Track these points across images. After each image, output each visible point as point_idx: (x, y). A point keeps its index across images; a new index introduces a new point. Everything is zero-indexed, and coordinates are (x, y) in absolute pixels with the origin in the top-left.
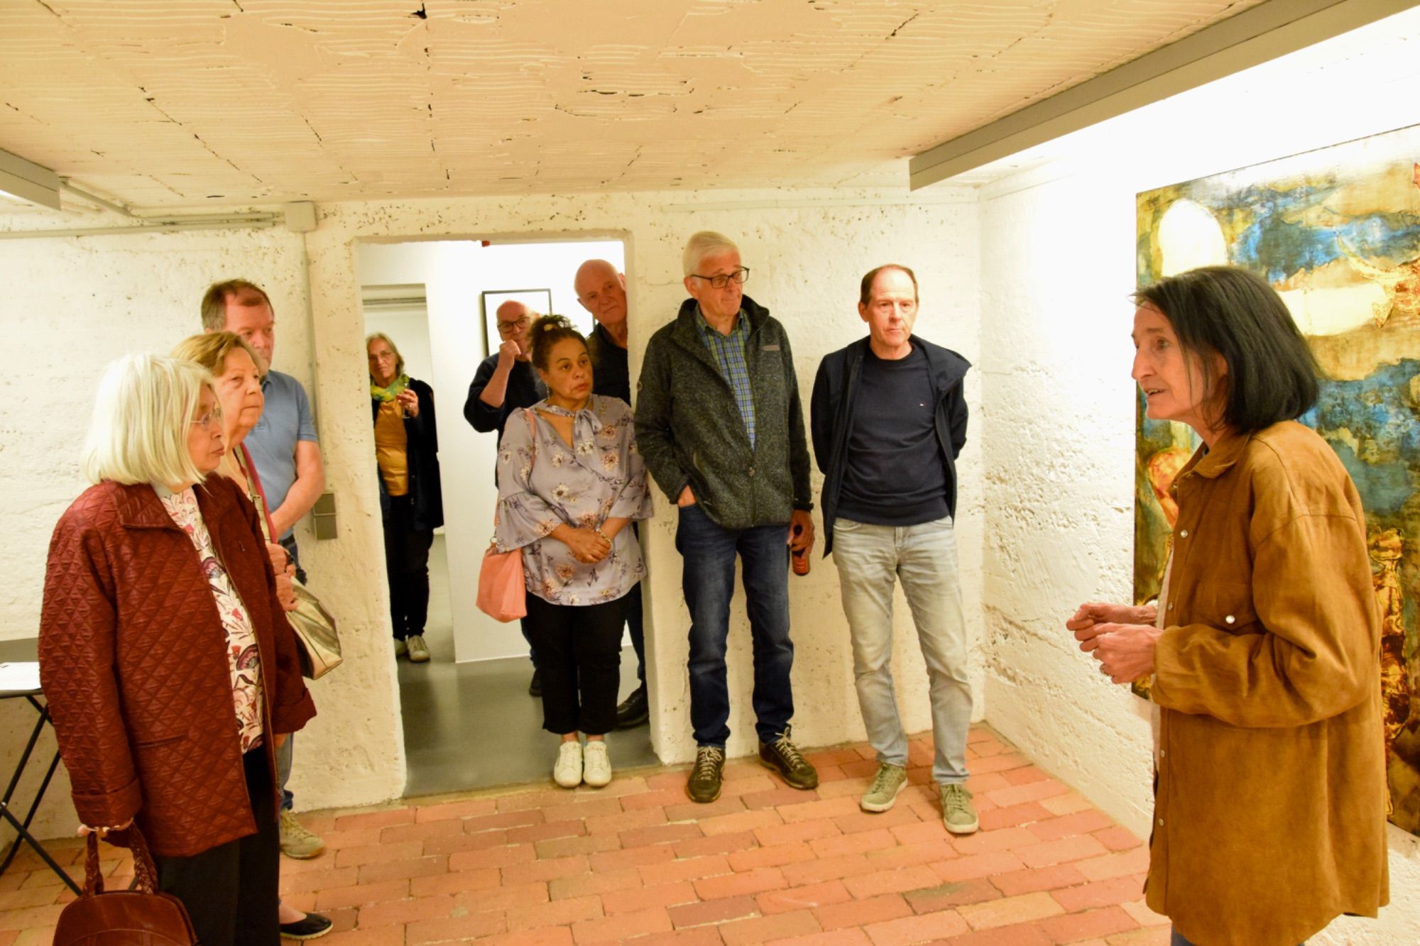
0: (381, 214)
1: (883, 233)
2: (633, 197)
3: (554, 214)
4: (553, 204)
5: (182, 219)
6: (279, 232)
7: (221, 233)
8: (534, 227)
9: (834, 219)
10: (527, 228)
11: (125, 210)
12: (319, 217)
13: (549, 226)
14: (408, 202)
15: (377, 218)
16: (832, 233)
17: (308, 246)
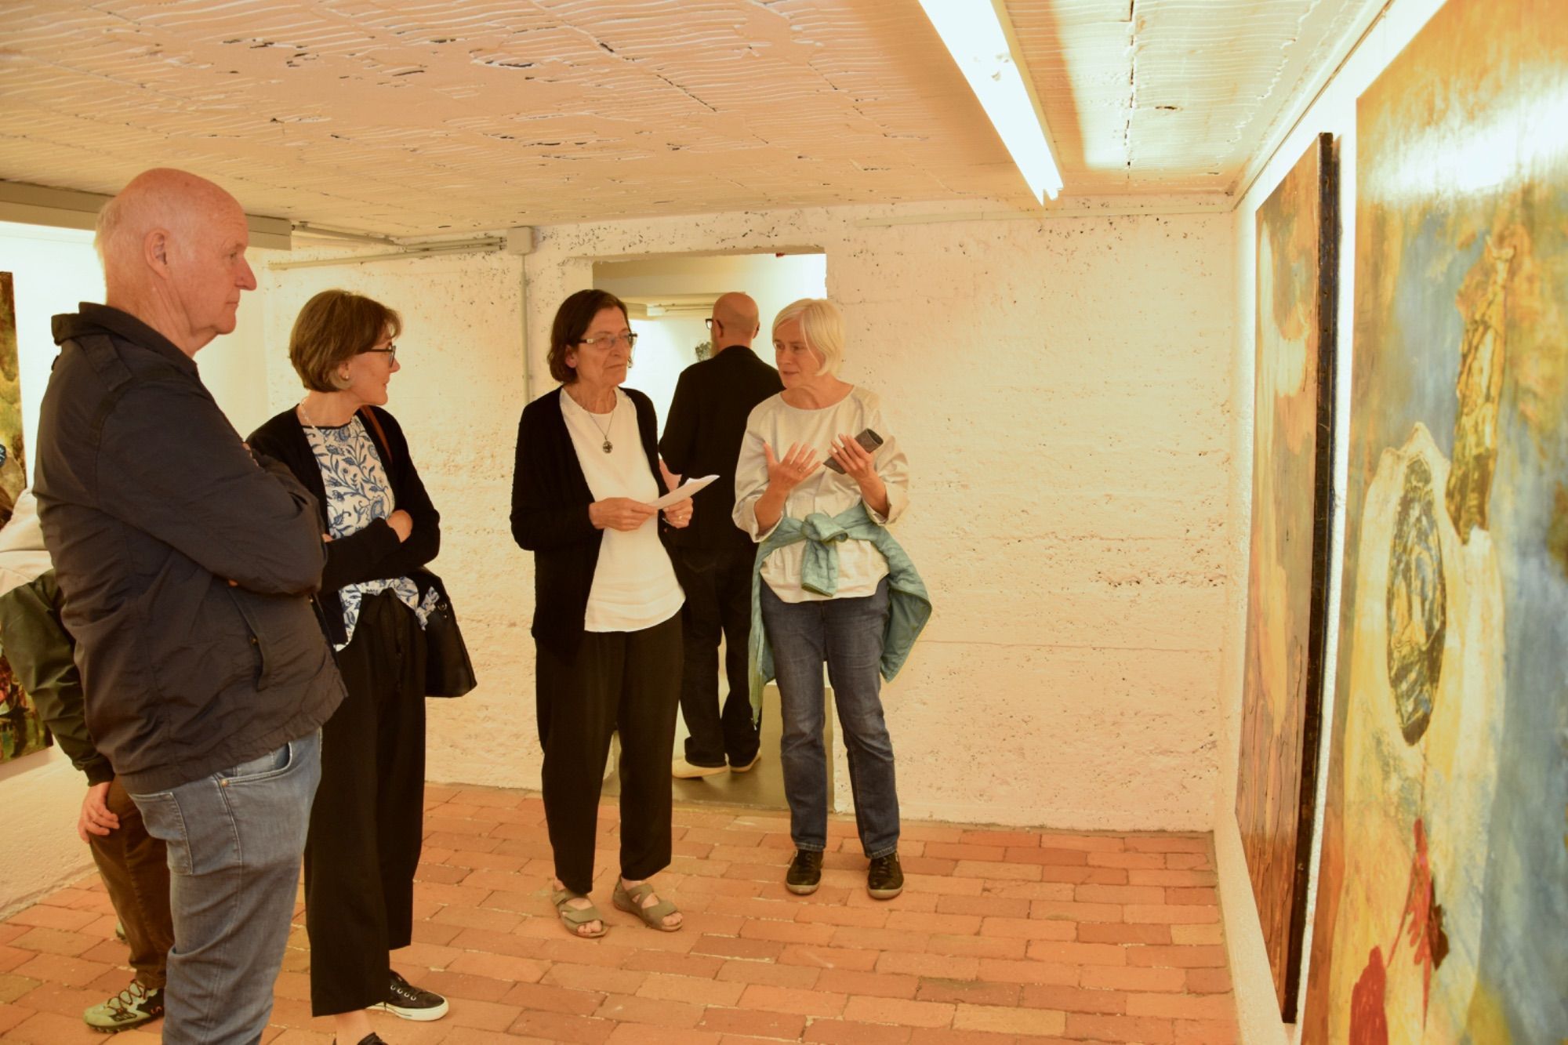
0: (590, 236)
1: (1110, 248)
2: (827, 212)
3: (748, 231)
4: (746, 222)
5: (433, 246)
6: (504, 254)
7: (462, 257)
8: (728, 244)
9: (1051, 231)
10: (722, 246)
11: (386, 240)
12: (535, 238)
13: (741, 243)
14: (614, 223)
15: (586, 240)
16: (1048, 247)
17: (526, 267)
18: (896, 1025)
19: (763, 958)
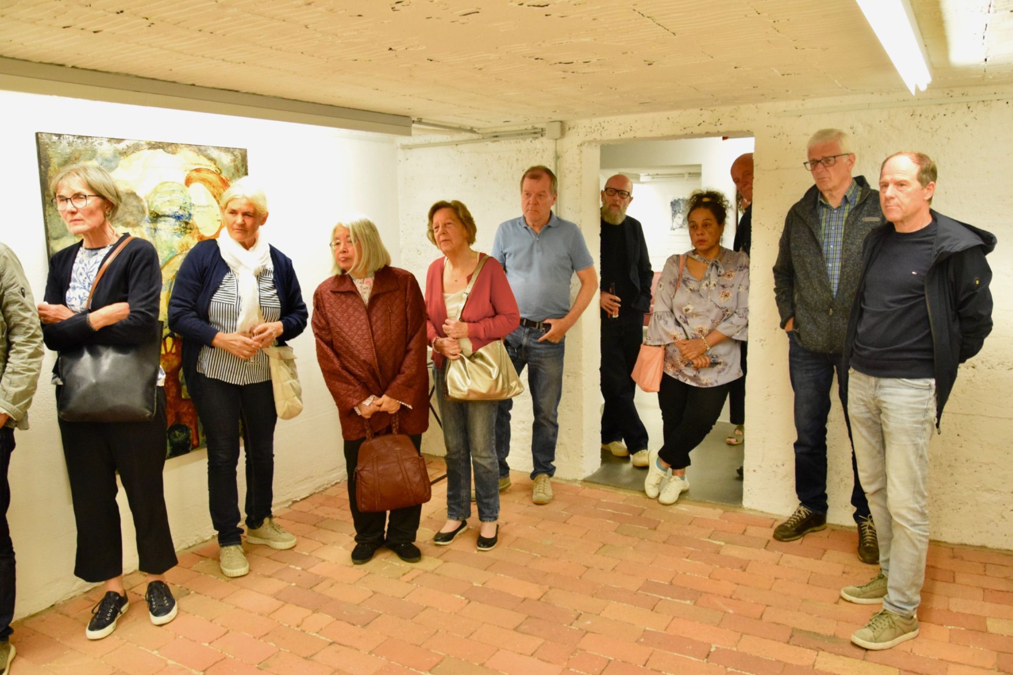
0: (598, 127)
1: (967, 126)
2: (757, 107)
3: (702, 122)
4: (701, 115)
5: (502, 134)
6: (544, 139)
7: (518, 141)
8: (688, 131)
9: (921, 115)
10: (684, 132)
11: (472, 131)
12: (563, 128)
13: (697, 130)
14: (613, 118)
15: (596, 129)
16: (917, 127)
17: (557, 147)
18: (773, 660)
19: (685, 599)
